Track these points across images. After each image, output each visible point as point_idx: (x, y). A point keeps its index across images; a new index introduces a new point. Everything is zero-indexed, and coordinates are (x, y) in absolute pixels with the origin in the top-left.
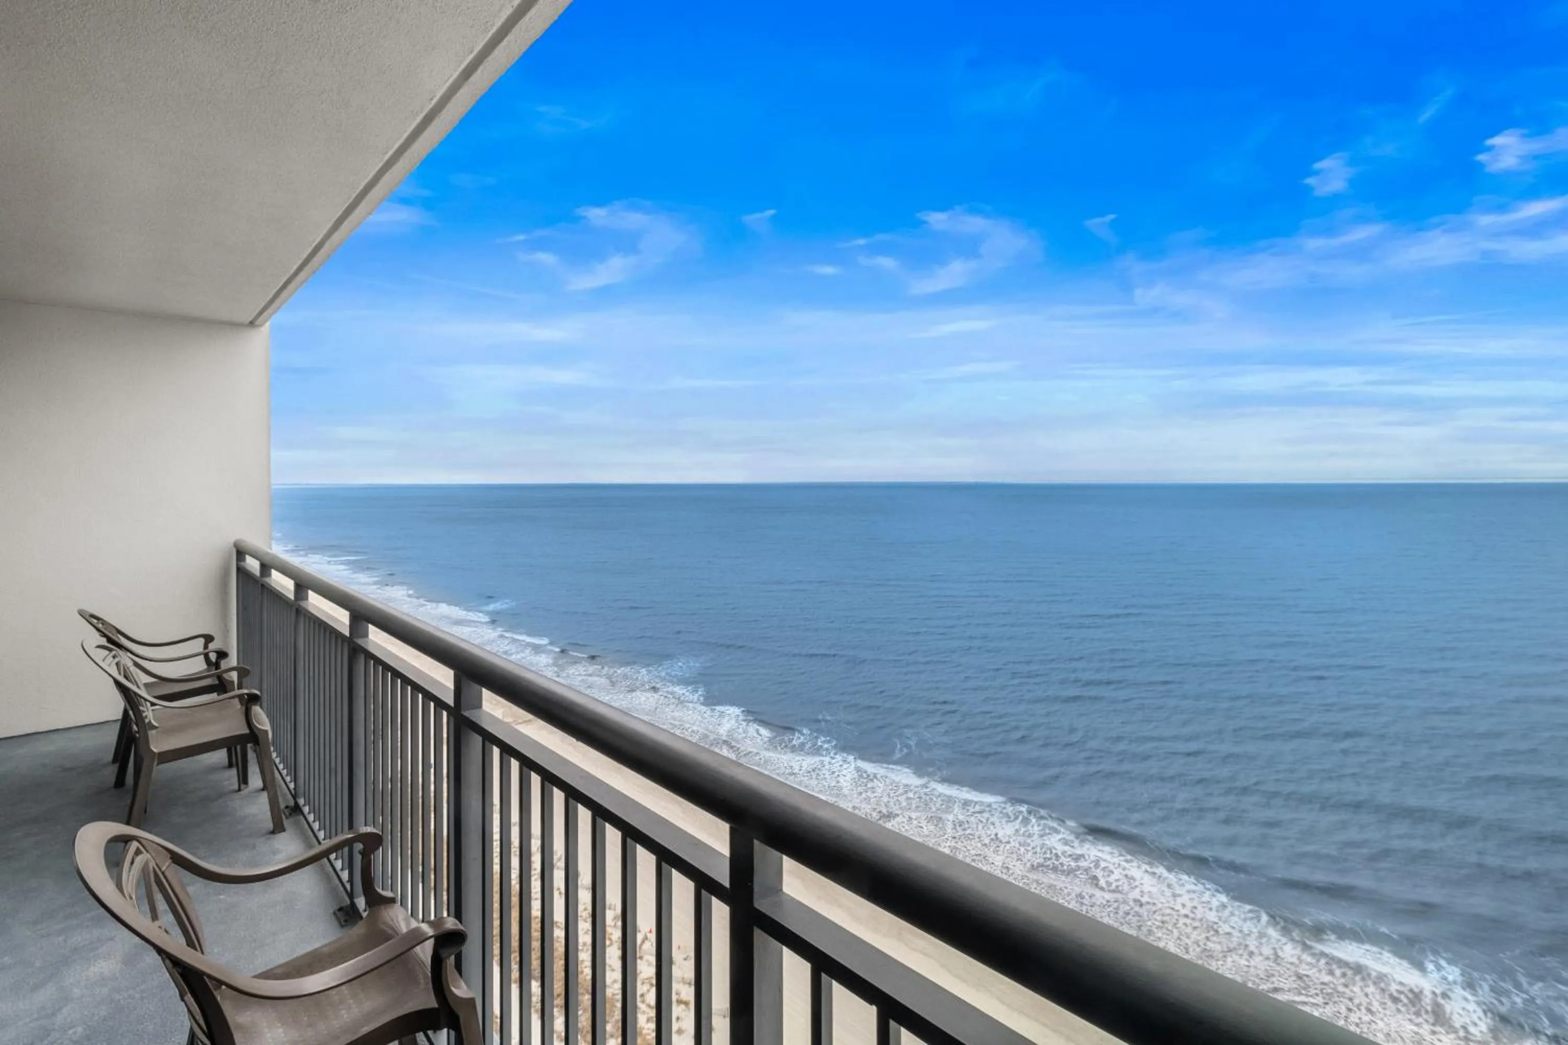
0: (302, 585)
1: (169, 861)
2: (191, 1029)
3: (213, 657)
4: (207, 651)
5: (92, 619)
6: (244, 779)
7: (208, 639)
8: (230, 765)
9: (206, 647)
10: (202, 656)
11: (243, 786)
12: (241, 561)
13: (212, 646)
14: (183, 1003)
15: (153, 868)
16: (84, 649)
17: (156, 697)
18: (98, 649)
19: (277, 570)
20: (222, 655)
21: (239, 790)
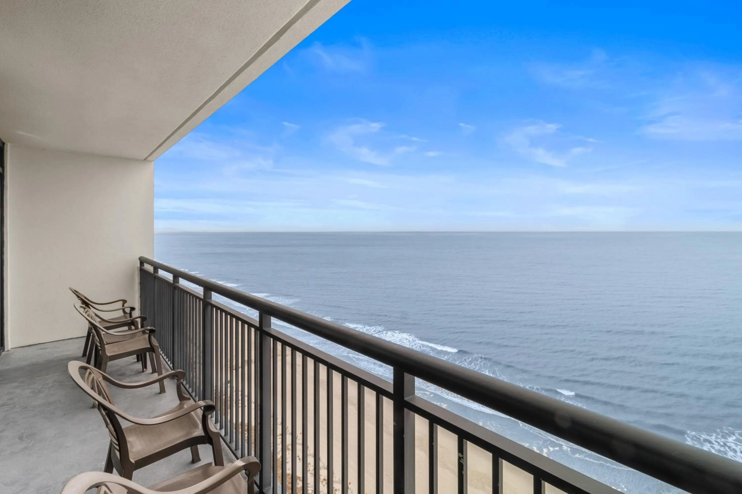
0: (177, 275)
1: (101, 378)
2: (111, 440)
3: (128, 310)
4: (123, 308)
5: (76, 293)
6: (145, 366)
7: (124, 302)
8: (138, 361)
9: (123, 306)
10: (122, 310)
11: (145, 370)
12: (142, 266)
13: (126, 305)
14: (107, 429)
15: (96, 379)
16: (75, 307)
17: (104, 328)
18: (81, 308)
19: (160, 269)
20: (133, 309)
21: (143, 371)
